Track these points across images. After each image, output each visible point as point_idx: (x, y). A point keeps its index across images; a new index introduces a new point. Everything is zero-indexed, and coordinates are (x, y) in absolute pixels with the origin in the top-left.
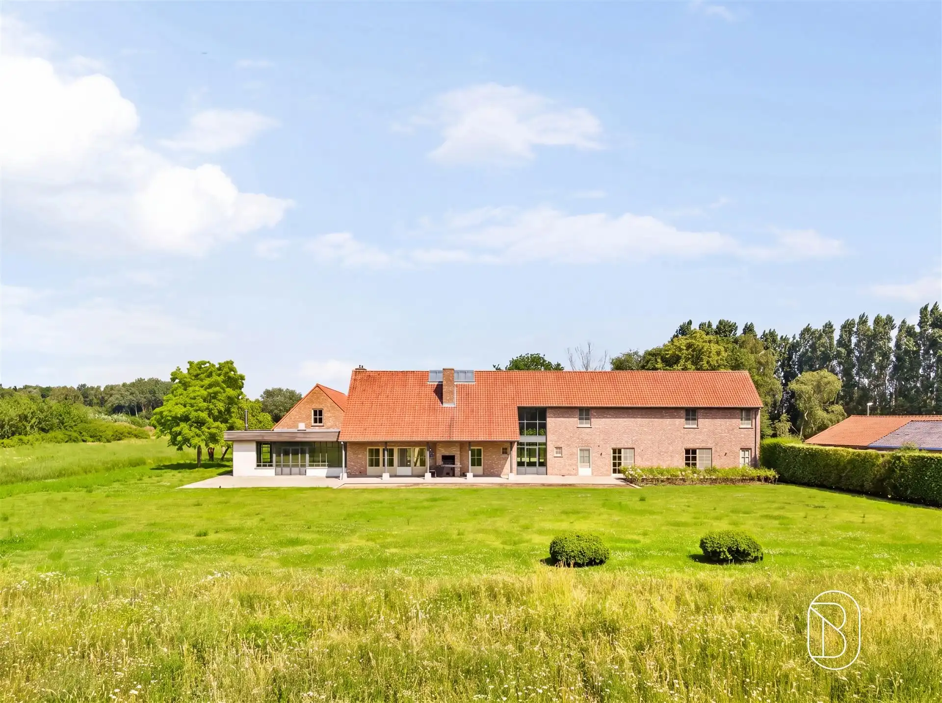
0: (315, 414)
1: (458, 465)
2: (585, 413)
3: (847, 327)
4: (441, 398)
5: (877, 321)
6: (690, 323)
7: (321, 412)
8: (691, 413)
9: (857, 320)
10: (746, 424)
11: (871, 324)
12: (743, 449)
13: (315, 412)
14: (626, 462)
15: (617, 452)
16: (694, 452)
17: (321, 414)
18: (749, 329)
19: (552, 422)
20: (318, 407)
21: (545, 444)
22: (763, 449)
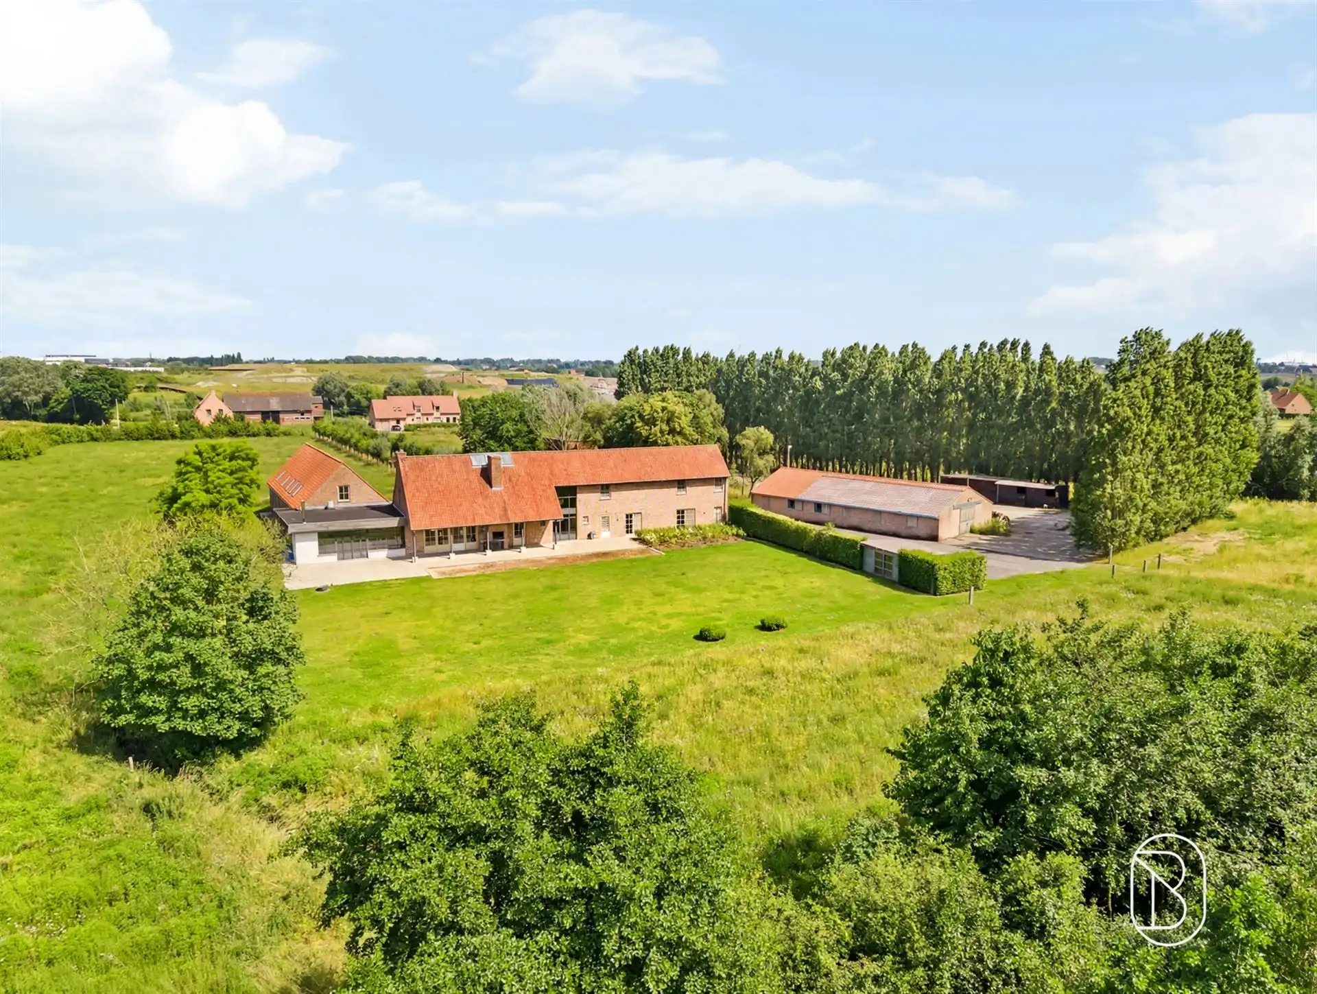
0: (341, 491)
1: (506, 540)
2: (605, 488)
3: (766, 358)
4: (489, 483)
5: (792, 357)
6: (637, 348)
7: (346, 488)
8: (681, 484)
9: (774, 354)
10: (718, 489)
11: (785, 357)
12: (716, 508)
13: (341, 488)
14: (636, 526)
15: (629, 516)
16: (683, 512)
17: (346, 490)
18: (687, 353)
19: (581, 497)
20: (343, 484)
21: (575, 515)
22: (731, 509)
